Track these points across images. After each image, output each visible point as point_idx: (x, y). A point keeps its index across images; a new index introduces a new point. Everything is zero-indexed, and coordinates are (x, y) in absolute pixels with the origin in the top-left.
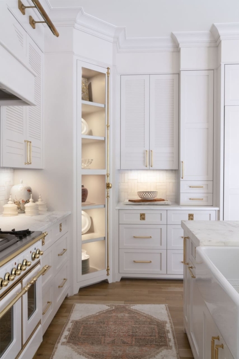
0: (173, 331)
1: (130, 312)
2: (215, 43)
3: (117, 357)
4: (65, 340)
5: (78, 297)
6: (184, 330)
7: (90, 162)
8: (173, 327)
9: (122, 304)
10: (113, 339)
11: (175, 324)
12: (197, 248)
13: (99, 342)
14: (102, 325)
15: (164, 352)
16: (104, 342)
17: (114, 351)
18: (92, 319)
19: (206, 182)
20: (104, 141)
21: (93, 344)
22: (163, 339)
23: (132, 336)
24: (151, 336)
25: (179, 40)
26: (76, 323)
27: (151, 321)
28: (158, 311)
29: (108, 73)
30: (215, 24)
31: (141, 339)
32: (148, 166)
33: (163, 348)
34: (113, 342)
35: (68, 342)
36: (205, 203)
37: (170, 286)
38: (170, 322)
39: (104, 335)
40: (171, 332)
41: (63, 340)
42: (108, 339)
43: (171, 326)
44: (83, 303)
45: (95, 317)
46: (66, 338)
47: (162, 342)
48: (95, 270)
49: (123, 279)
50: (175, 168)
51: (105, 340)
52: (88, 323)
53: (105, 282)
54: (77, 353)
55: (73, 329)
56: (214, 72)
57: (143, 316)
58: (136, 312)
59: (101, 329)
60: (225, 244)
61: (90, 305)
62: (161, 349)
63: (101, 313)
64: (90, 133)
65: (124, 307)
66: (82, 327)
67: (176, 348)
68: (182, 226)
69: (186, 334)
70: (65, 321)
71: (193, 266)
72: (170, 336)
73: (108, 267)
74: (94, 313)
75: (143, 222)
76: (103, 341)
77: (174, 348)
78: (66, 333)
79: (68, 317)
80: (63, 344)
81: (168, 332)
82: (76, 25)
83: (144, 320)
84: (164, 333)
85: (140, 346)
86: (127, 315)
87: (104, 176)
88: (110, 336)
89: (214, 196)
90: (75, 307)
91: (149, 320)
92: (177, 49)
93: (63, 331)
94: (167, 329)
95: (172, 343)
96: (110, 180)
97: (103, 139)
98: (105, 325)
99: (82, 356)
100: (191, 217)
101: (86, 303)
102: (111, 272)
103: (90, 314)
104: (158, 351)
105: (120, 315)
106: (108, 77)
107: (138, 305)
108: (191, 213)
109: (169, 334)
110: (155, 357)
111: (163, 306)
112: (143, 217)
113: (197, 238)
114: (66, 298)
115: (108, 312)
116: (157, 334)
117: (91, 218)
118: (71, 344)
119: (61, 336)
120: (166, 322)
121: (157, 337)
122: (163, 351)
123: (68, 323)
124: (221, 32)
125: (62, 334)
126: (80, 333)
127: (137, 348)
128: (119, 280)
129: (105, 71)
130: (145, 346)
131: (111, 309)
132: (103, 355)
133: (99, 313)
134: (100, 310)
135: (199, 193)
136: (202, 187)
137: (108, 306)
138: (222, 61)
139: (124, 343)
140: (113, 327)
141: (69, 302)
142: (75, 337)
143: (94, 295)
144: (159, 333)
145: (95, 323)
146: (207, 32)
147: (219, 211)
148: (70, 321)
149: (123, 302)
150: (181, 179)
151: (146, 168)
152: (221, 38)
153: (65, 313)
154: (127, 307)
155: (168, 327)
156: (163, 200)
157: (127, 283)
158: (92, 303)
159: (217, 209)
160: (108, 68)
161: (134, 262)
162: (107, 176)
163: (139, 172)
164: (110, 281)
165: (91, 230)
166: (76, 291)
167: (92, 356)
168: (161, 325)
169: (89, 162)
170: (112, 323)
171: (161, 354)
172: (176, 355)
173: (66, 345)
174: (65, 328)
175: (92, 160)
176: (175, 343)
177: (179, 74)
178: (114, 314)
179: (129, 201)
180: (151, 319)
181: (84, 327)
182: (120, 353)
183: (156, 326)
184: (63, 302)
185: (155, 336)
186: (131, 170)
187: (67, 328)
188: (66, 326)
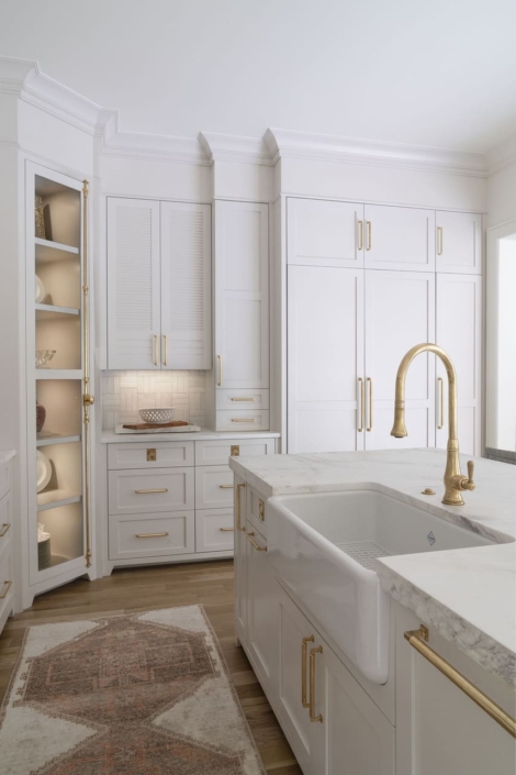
0: (217, 648)
1: (138, 626)
2: (270, 159)
3: (126, 708)
4: (19, 697)
5: (32, 613)
6: (236, 642)
7: (50, 355)
8: (217, 640)
9: (120, 614)
10: (114, 678)
11: (219, 635)
12: (270, 500)
13: (88, 689)
14: (90, 658)
15: (208, 683)
16: (98, 687)
17: (120, 698)
18: (68, 650)
19: (257, 392)
20: (77, 318)
21: (76, 693)
22: (203, 663)
23: (149, 667)
24: (181, 661)
25: (213, 146)
26: (38, 663)
27: (179, 636)
28: (188, 618)
29: (85, 191)
30: (272, 129)
31: (164, 669)
32: (158, 363)
33: (205, 677)
34: (115, 683)
35: (27, 699)
36: (257, 427)
37: (202, 573)
38: (212, 633)
39: (96, 674)
40: (214, 648)
41: (14, 696)
42: (105, 681)
43: (214, 638)
44: (44, 623)
45: (71, 644)
46: (20, 692)
47: (201, 667)
48: (62, 560)
49: (116, 571)
50: (206, 366)
51: (98, 683)
52: (62, 657)
53: (82, 581)
54: (47, 716)
55: (33, 673)
56: (269, 208)
57: (162, 629)
58: (149, 625)
59: (88, 665)
60: (312, 489)
61: (59, 624)
62: (201, 679)
63: (82, 637)
64: (48, 300)
65: (125, 620)
66: (51, 668)
67: (226, 673)
68: (230, 467)
69: (241, 648)
70: (13, 662)
71: (255, 532)
72: (214, 655)
73: (88, 550)
74: (69, 639)
75: (151, 463)
76: (95, 685)
77: (223, 674)
78: (19, 683)
79: (19, 654)
80: (16, 704)
81: (210, 649)
82: (23, 93)
83: (165, 636)
84: (204, 652)
85: (166, 681)
86: (133, 632)
87: (78, 383)
88: (107, 675)
89: (271, 413)
90: (30, 632)
91: (174, 635)
92: (207, 161)
93: (13, 681)
94: (208, 644)
95: (219, 667)
96: (89, 390)
97: (76, 312)
98: (95, 656)
99: (58, 719)
100: (235, 451)
101: (53, 622)
102: (93, 560)
103: (63, 641)
104: (197, 683)
105: (120, 635)
106: (85, 197)
107: (150, 612)
108: (234, 443)
109: (211, 653)
110: (193, 694)
111: (195, 608)
112: (151, 455)
113: (266, 484)
114: (10, 619)
115: (96, 632)
116: (191, 657)
117: (52, 462)
118: (33, 702)
119: (10, 691)
120: (204, 635)
121: (192, 660)
122: (206, 683)
123: (19, 663)
124: (280, 143)
125: (11, 687)
126: (48, 679)
127: (159, 686)
128: (109, 574)
129: (78, 186)
130: (173, 679)
131: (103, 627)
132: (99, 710)
133: (79, 636)
134: (81, 632)
135: (246, 410)
136: (251, 400)
137: (96, 621)
138: (283, 189)
139: (135, 681)
140: (110, 657)
141: (15, 626)
142: (39, 687)
143: (65, 607)
144: (194, 654)
145: (74, 655)
146: (258, 138)
147: (280, 438)
148: (23, 661)
149: (123, 611)
150: (217, 387)
151: (155, 367)
152: (281, 153)
153: (11, 646)
154: (131, 619)
155: (209, 641)
156: (186, 424)
157: (125, 576)
158: (61, 621)
159: (277, 435)
160: (85, 182)
161: (137, 537)
162: (85, 382)
163: (141, 374)
164: (93, 577)
165: (52, 485)
166: (28, 603)
167: (79, 714)
168: (196, 641)
169: (47, 355)
170: (107, 651)
171: (203, 687)
172: (228, 685)
173: (23, 705)
174: (15, 675)
175: (54, 352)
176: (224, 666)
177: (211, 205)
178: (109, 635)
179: (125, 427)
180: (178, 633)
181: (54, 666)
182: (131, 700)
183: (188, 644)
184: (5, 627)
185: (189, 660)
186: (125, 371)
187: (19, 674)
188: (17, 670)
